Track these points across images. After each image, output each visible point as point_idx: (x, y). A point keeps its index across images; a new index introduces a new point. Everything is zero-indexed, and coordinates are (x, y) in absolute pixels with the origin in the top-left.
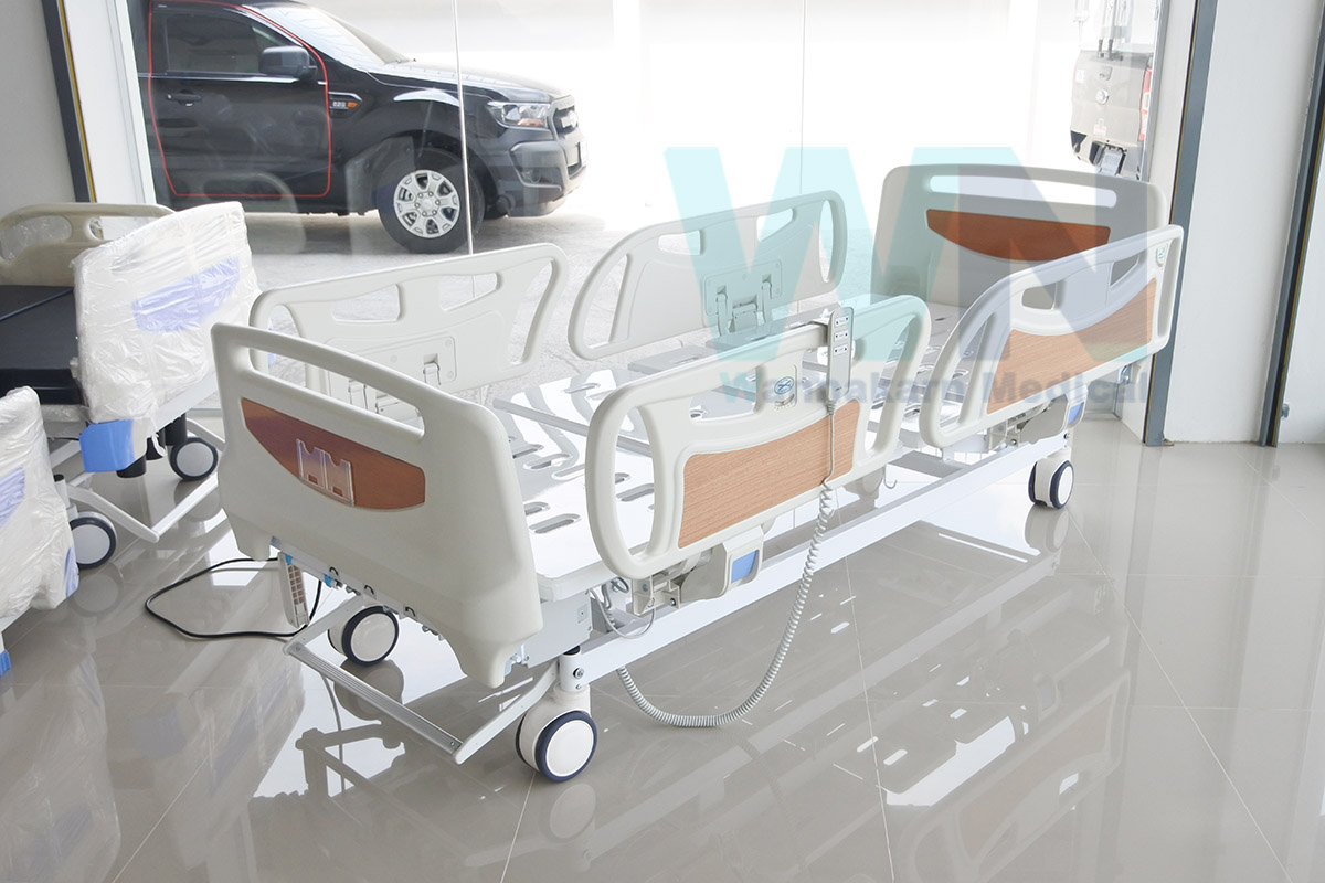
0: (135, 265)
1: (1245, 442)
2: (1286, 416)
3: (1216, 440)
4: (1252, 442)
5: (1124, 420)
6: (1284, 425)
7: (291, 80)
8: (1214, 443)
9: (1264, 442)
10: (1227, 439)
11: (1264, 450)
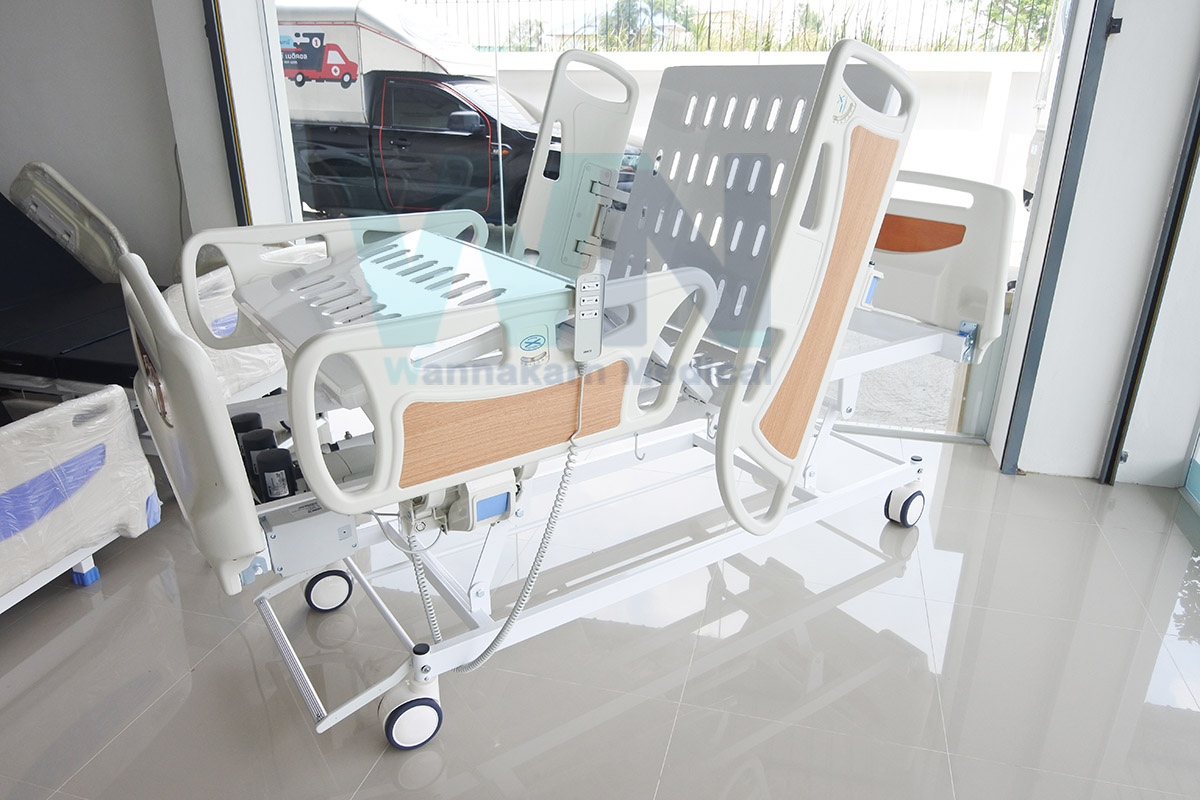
0: (215, 294)
1: (1087, 478)
2: (1125, 461)
3: (1063, 474)
4: (1093, 479)
5: (991, 447)
6: (1121, 468)
7: (467, 134)
8: (1060, 476)
9: (1103, 480)
10: (1073, 474)
11: (1102, 487)
